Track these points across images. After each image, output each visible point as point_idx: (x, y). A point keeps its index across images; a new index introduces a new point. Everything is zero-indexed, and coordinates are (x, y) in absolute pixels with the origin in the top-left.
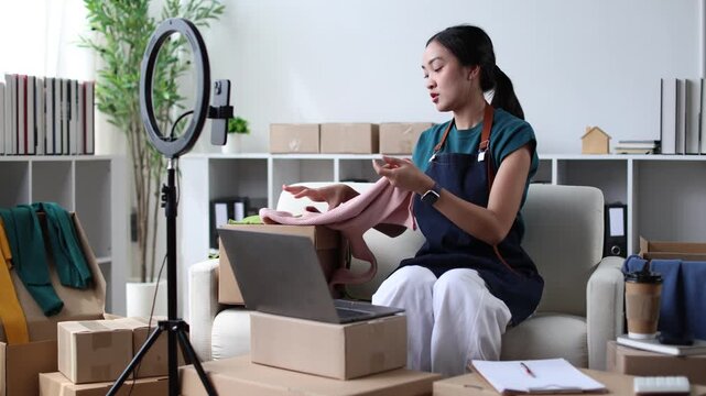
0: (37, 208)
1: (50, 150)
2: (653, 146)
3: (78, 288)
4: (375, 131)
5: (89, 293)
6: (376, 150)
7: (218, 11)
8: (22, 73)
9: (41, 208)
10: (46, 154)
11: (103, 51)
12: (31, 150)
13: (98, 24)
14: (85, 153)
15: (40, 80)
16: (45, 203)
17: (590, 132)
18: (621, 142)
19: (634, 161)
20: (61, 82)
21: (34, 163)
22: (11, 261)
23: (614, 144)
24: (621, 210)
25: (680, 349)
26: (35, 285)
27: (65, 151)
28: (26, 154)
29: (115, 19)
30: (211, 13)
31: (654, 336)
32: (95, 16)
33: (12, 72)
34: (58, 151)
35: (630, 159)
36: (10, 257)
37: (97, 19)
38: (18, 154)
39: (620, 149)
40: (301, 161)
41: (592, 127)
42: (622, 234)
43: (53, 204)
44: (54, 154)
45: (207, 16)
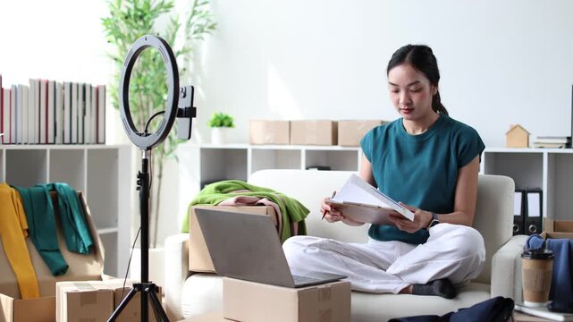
0: (50, 188)
1: (67, 140)
2: (565, 141)
3: (82, 254)
4: (335, 127)
5: (91, 258)
6: (335, 142)
7: (212, 27)
8: (44, 78)
9: (54, 187)
10: (64, 143)
11: (116, 59)
12: (51, 140)
13: (112, 38)
14: (97, 143)
15: (59, 84)
16: (57, 184)
17: (514, 128)
18: (539, 138)
19: (549, 154)
20: (78, 86)
21: (52, 151)
22: (28, 230)
23: (533, 139)
24: (537, 195)
25: (565, 316)
26: (47, 251)
27: (80, 141)
28: (47, 143)
29: (126, 34)
30: (206, 29)
31: (545, 304)
32: (110, 31)
33: (36, 77)
34: (74, 140)
35: (545, 152)
36: (26, 227)
37: (110, 34)
38: (39, 143)
39: (538, 143)
40: (276, 151)
41: (515, 125)
42: (538, 215)
43: (64, 185)
44: (71, 143)
45: (202, 31)
